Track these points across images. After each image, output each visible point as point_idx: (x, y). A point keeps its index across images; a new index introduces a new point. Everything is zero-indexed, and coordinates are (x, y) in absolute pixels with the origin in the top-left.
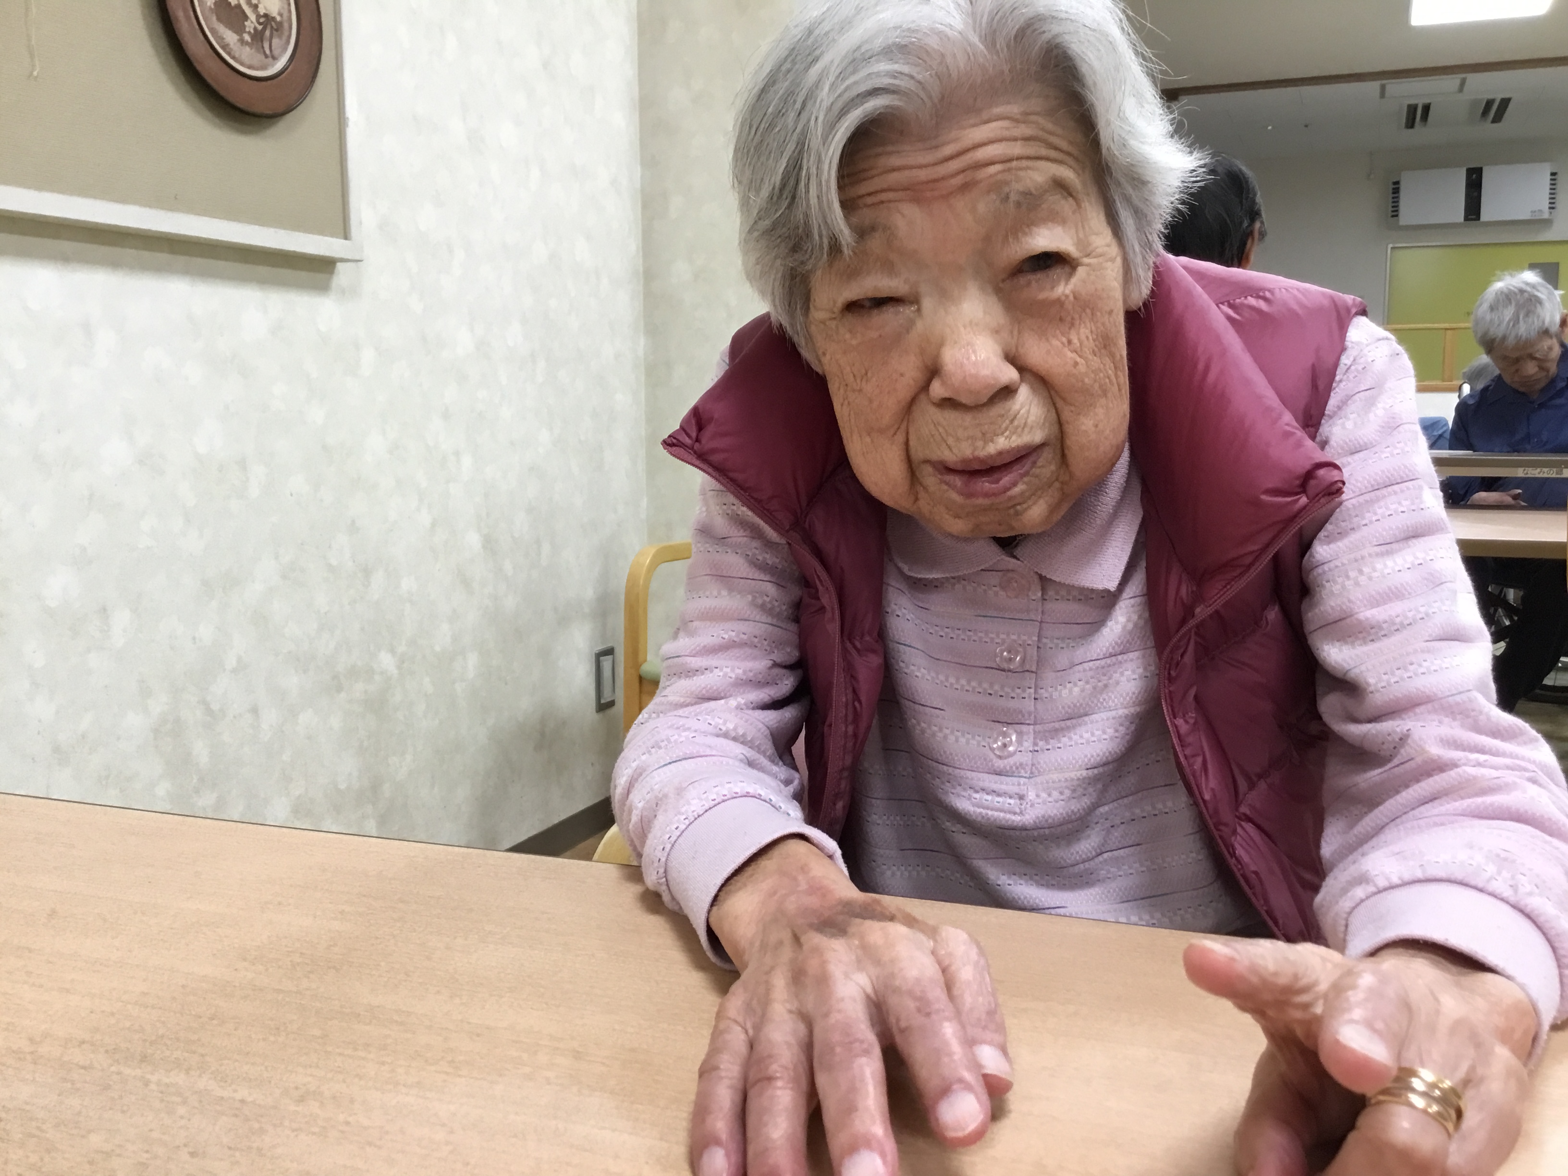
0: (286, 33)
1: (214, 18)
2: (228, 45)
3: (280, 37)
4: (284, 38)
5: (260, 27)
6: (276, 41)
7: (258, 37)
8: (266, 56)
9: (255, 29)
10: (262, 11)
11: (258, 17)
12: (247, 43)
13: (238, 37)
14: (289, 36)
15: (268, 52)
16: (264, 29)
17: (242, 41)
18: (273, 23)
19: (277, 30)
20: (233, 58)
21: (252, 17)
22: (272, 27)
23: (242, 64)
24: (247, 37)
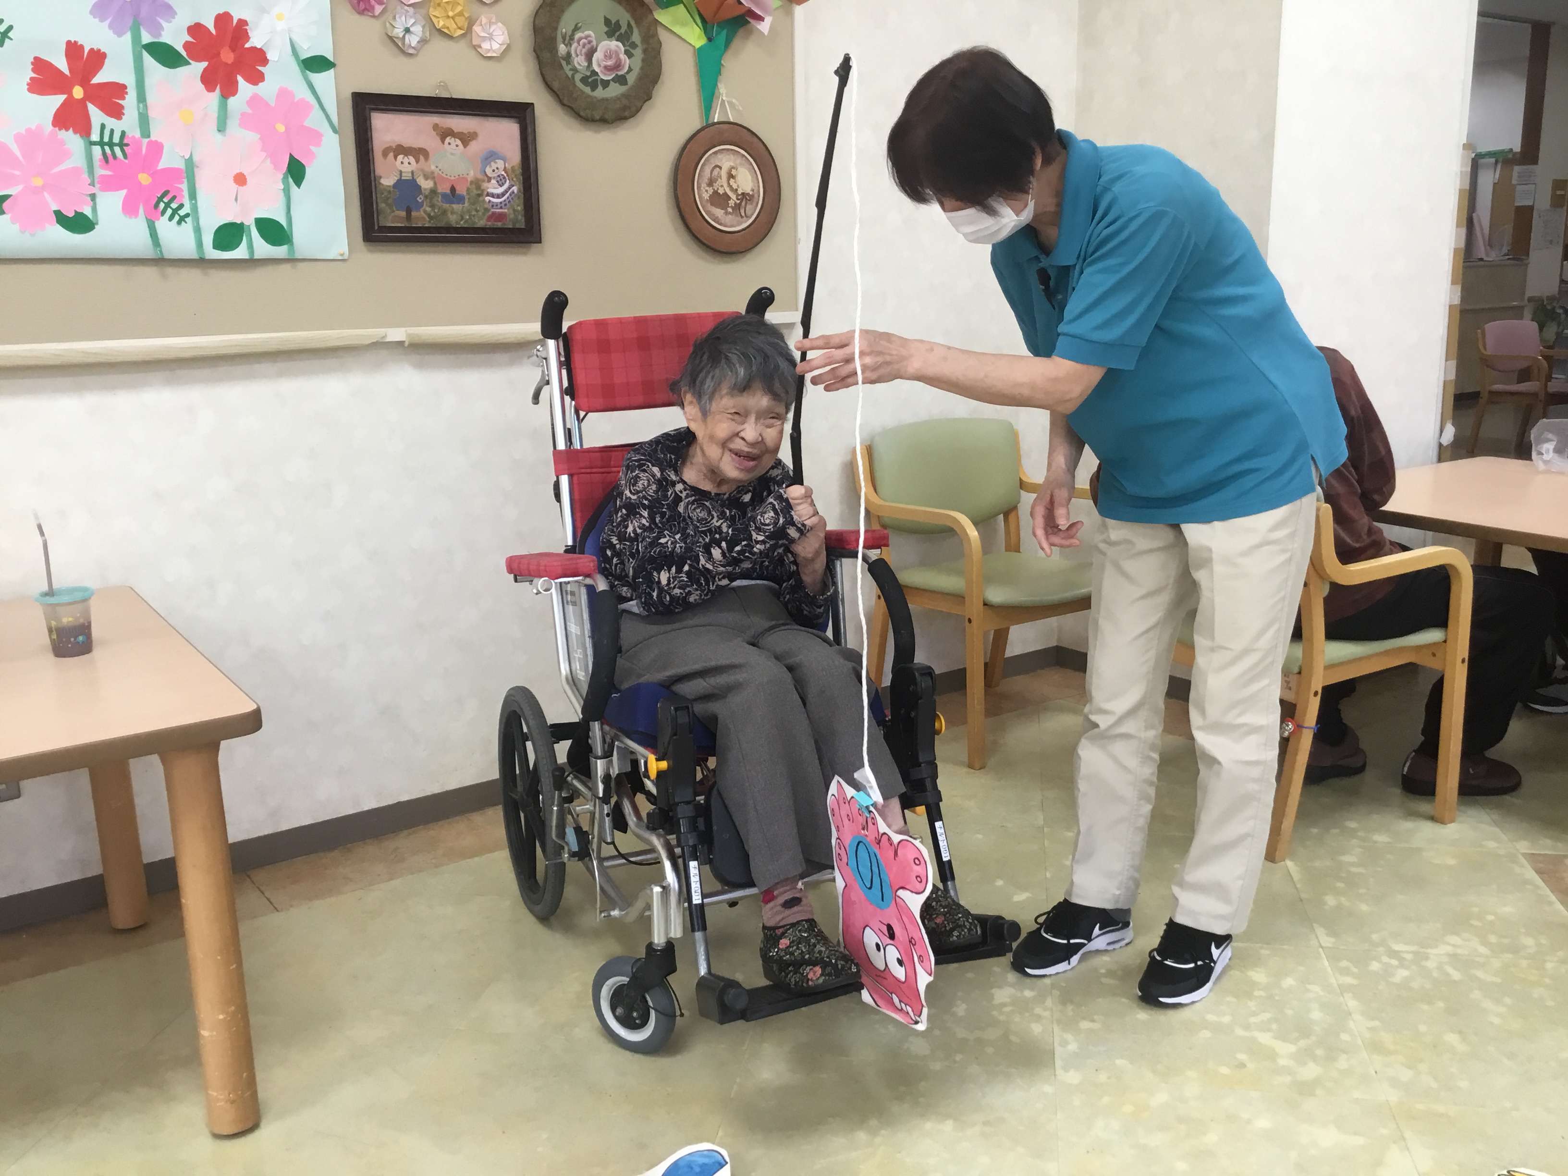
0: (756, 200)
1: (709, 205)
2: (716, 217)
3: (752, 204)
4: (754, 204)
5: (738, 202)
6: (749, 207)
7: (737, 207)
8: (742, 217)
9: (735, 203)
10: (740, 192)
11: (738, 195)
12: (730, 213)
13: (723, 211)
14: (758, 203)
15: (743, 214)
16: (742, 200)
17: (727, 213)
18: (747, 196)
19: (749, 201)
20: (720, 224)
21: (733, 196)
22: (746, 199)
23: (726, 226)
24: (730, 210)
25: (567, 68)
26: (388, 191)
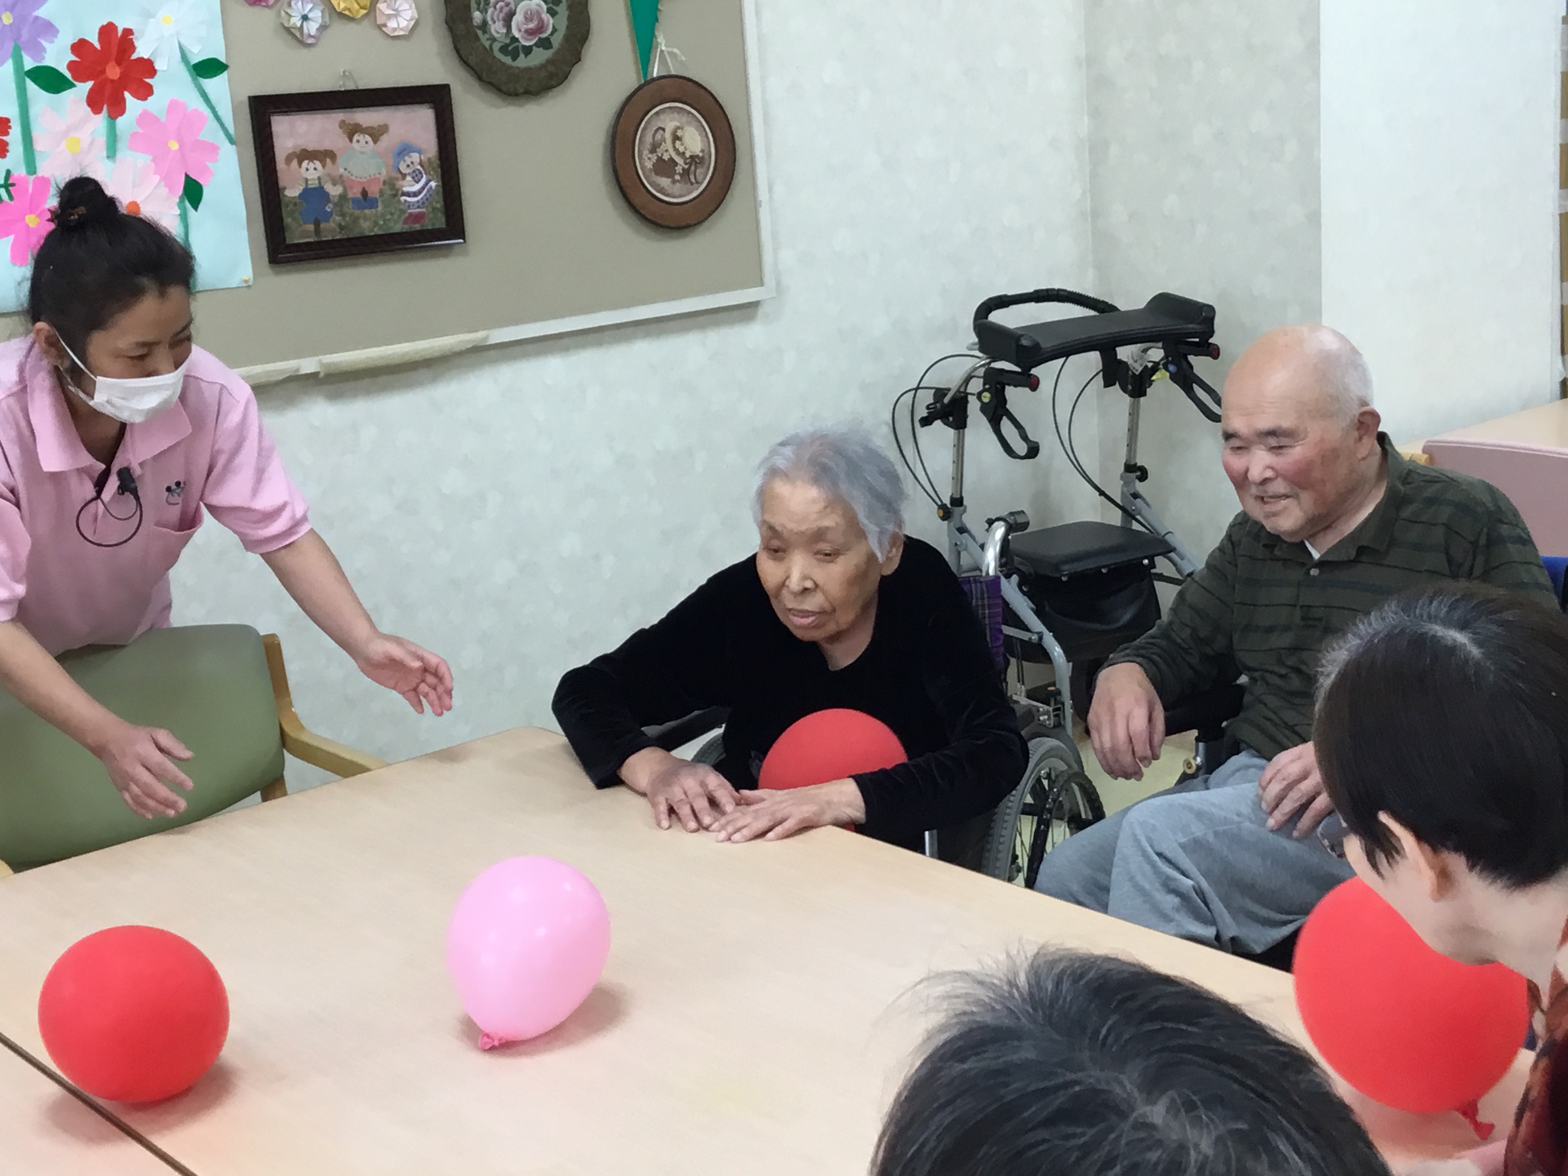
0: (707, 163)
1: (653, 174)
2: (663, 188)
4: (706, 166)
5: (687, 167)
6: (699, 172)
8: (692, 184)
11: (685, 159)
14: (710, 164)
15: (693, 180)
16: (690, 166)
17: (674, 182)
18: (697, 160)
19: (699, 163)
21: (680, 161)
22: (696, 162)
23: (674, 197)
24: (677, 177)
25: (484, 39)
26: (294, 202)
